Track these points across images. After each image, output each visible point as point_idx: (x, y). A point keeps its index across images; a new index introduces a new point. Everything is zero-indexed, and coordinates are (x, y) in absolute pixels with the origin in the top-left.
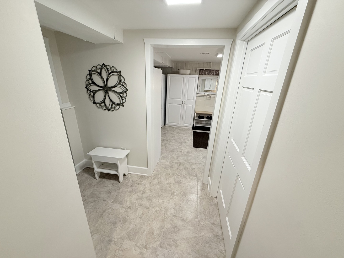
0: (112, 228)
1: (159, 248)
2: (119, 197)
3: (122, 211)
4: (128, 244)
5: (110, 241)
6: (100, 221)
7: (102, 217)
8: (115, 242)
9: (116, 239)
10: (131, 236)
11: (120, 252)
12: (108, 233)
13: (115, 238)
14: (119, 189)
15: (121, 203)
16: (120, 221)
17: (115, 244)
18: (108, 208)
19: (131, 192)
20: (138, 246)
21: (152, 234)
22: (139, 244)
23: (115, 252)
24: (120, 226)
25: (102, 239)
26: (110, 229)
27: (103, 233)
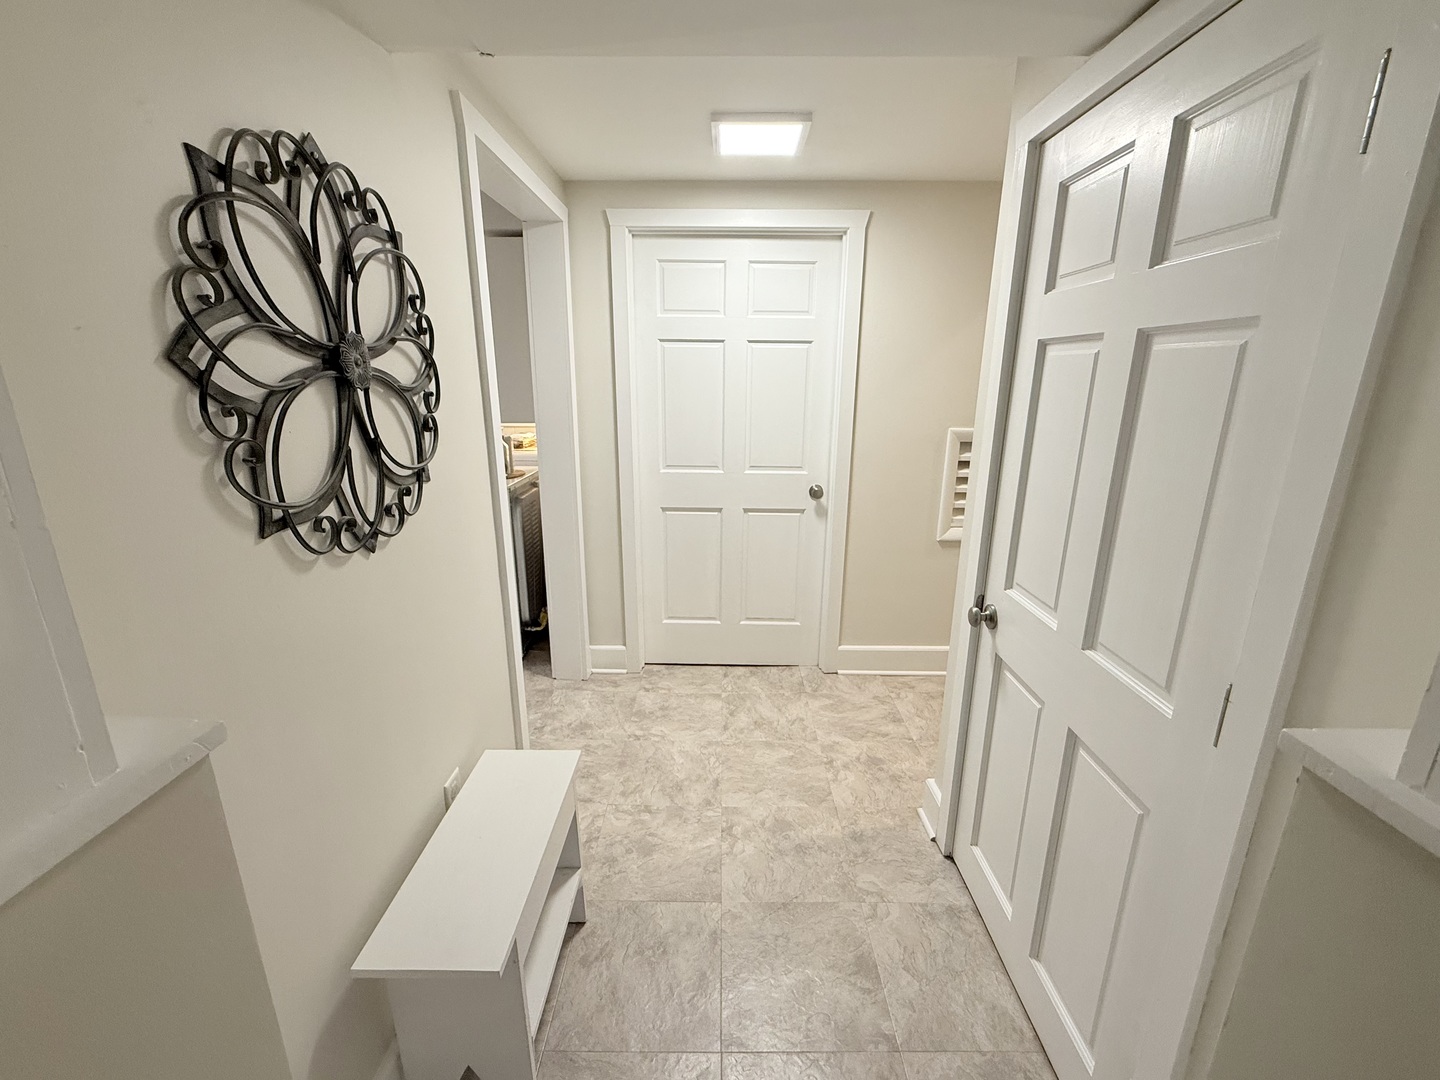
0: (819, 848)
1: (819, 742)
2: (680, 885)
3: (747, 849)
4: (841, 796)
5: (857, 837)
6: (810, 899)
7: (795, 901)
8: (852, 824)
9: (844, 824)
10: (820, 797)
11: (866, 804)
12: (838, 851)
13: (843, 828)
14: (634, 908)
15: (714, 866)
16: (786, 838)
17: (856, 821)
18: (747, 901)
19: (647, 850)
20: (836, 776)
21: (794, 760)
22: (830, 776)
23: (872, 813)
24: (805, 832)
25: (860, 860)
26: (826, 852)
27: (844, 864)
